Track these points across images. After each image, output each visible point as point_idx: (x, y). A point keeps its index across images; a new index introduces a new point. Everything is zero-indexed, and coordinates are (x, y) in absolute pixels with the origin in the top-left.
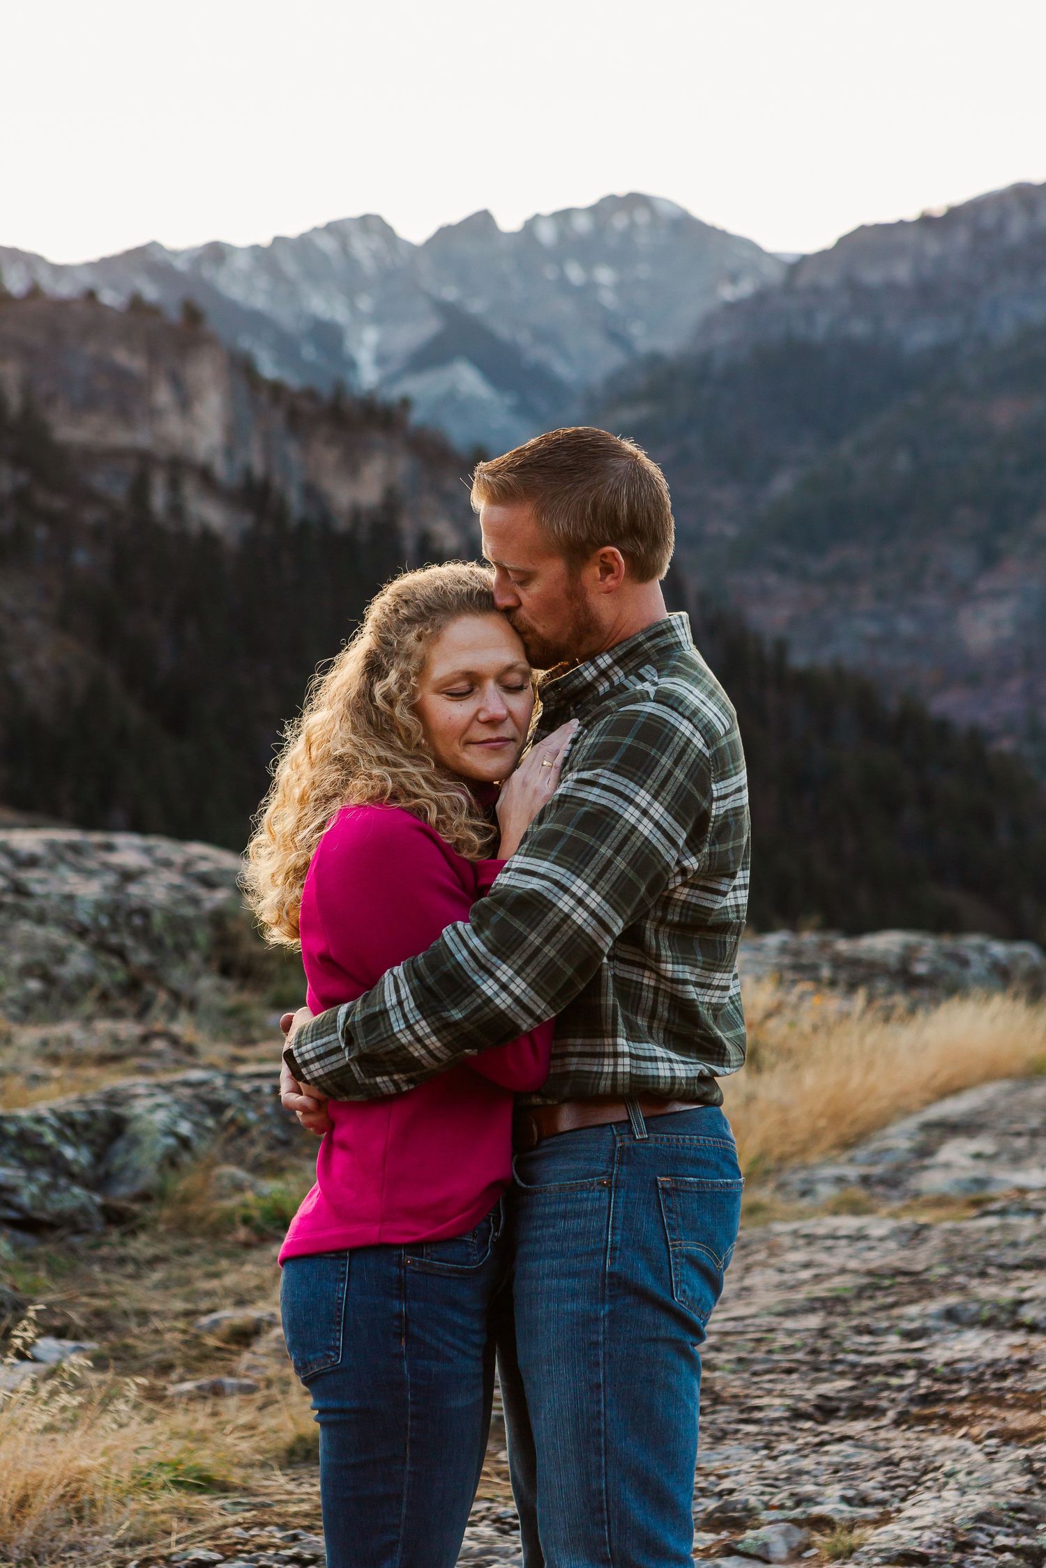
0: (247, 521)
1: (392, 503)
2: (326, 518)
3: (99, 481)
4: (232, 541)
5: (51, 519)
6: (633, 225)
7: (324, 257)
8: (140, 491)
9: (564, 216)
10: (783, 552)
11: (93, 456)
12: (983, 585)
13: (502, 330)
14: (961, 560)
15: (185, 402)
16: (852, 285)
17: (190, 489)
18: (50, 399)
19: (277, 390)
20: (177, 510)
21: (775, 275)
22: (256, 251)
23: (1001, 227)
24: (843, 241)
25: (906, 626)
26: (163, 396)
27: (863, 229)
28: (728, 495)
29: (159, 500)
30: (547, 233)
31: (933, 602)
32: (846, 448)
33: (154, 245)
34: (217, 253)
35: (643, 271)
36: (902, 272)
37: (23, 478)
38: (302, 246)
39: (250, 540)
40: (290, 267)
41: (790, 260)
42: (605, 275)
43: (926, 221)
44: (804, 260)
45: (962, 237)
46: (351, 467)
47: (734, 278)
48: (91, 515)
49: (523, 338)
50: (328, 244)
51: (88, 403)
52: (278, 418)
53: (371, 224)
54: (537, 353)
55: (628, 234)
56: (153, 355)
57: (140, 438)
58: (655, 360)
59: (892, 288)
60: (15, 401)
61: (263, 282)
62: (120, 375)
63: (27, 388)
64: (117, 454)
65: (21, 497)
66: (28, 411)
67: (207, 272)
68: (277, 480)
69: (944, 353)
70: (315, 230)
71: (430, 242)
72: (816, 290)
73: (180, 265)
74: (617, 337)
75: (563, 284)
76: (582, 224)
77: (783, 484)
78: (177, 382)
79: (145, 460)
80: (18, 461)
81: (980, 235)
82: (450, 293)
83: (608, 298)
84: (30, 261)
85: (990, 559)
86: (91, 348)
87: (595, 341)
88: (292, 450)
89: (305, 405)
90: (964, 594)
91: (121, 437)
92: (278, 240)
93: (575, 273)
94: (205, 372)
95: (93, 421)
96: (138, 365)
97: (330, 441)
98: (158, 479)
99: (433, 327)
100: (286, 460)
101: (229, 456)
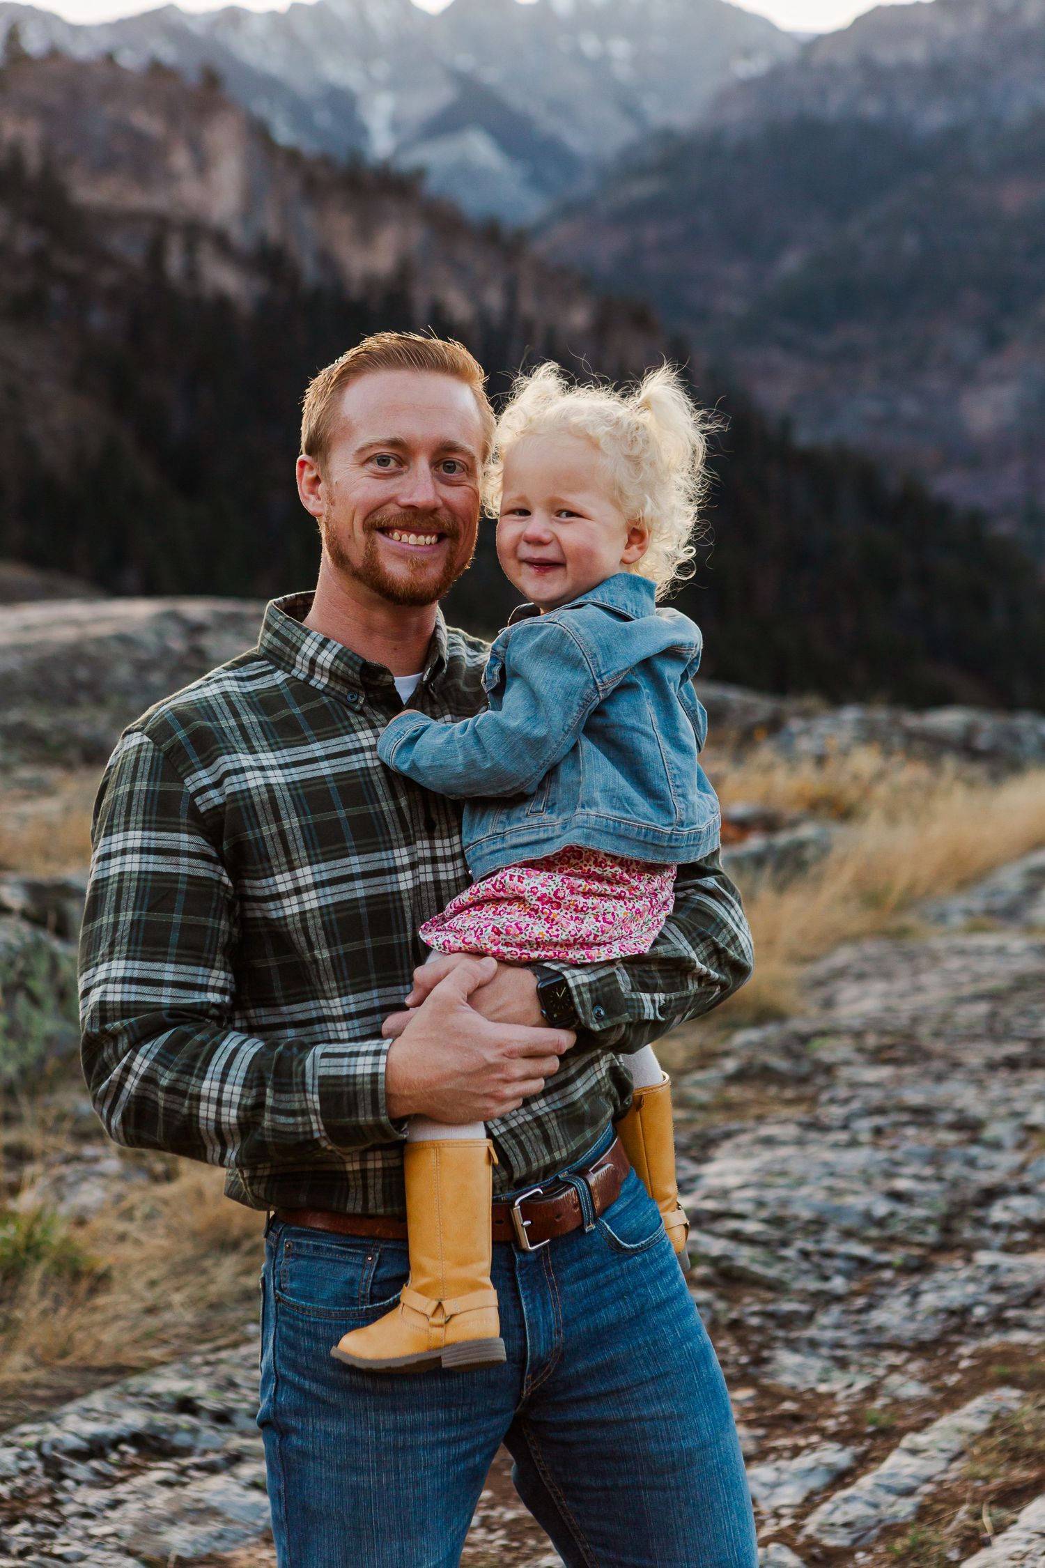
0: (262, 287)
1: (405, 273)
2: (340, 286)
4: (246, 307)
5: (68, 280)
7: (340, 24)
8: (157, 255)
10: (789, 329)
11: (110, 218)
12: (987, 368)
13: (516, 100)
14: (964, 343)
15: (202, 166)
16: (867, 65)
17: (206, 251)
18: (69, 160)
19: (293, 157)
20: (192, 273)
21: (789, 52)
22: (274, 17)
24: (860, 21)
25: (910, 407)
26: (181, 159)
27: (878, 10)
28: (737, 271)
29: (175, 262)
30: (562, 5)
33: (171, 8)
34: (233, 17)
35: (658, 44)
36: (917, 52)
37: (40, 238)
38: (318, 14)
39: (265, 305)
40: (306, 34)
41: (805, 39)
42: (619, 47)
44: (819, 36)
45: (976, 20)
46: (365, 234)
47: (747, 53)
48: (107, 277)
49: (537, 109)
50: (344, 10)
51: (107, 166)
52: (293, 185)
54: (549, 124)
55: (644, 8)
56: (171, 121)
57: (155, 203)
58: (667, 136)
59: (906, 69)
60: (34, 164)
61: (278, 47)
62: (139, 139)
63: (47, 148)
64: (133, 218)
65: (39, 258)
66: (46, 172)
67: (223, 36)
68: (292, 246)
69: (956, 136)
71: (446, 11)
72: (831, 68)
73: (196, 28)
74: (630, 111)
75: (578, 57)
77: (791, 263)
78: (195, 146)
79: (163, 224)
80: (37, 223)
82: (465, 61)
83: (622, 71)
84: (48, 19)
85: (994, 341)
86: (110, 110)
87: (608, 112)
88: (307, 217)
89: (320, 173)
90: (967, 376)
91: (137, 199)
92: (295, 7)
93: (589, 44)
94: (224, 138)
95: (112, 183)
96: (155, 127)
97: (345, 209)
98: (174, 244)
99: (444, 94)
100: (301, 226)
101: (245, 220)
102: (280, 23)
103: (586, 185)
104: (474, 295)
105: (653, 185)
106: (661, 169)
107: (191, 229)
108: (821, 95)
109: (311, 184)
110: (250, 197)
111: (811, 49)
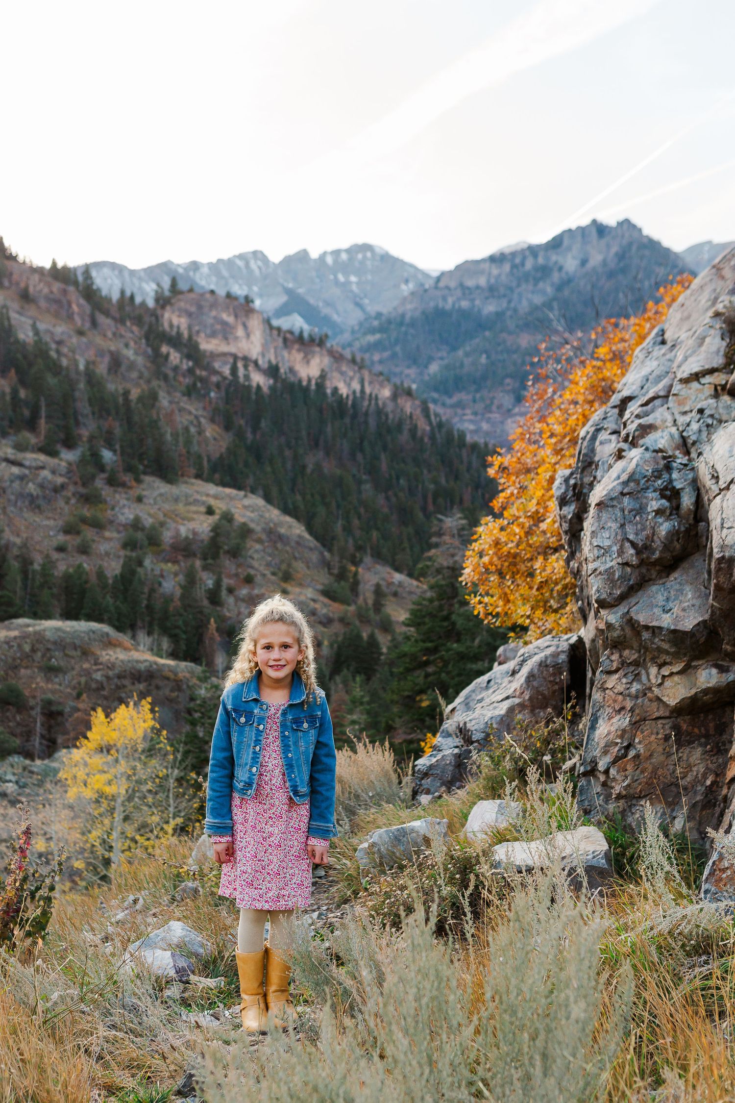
0: (271, 382)
1: (323, 376)
2: (300, 381)
3: (217, 365)
4: (265, 389)
5: (201, 379)
6: (365, 257)
7: (239, 268)
8: (234, 370)
9: (336, 253)
10: (435, 395)
11: (214, 356)
12: (516, 410)
13: (312, 301)
14: (507, 400)
15: (248, 335)
16: (462, 286)
17: (251, 368)
18: (198, 332)
19: (279, 329)
20: (247, 377)
21: (429, 282)
22: (211, 265)
23: (523, 264)
24: (458, 267)
25: (485, 426)
26: (240, 332)
27: (466, 262)
28: (412, 372)
29: (241, 372)
30: (329, 260)
31: (496, 416)
32: (460, 353)
33: (169, 261)
34: (195, 266)
35: (369, 277)
36: (482, 281)
37: (191, 364)
38: (229, 263)
39: (272, 389)
40: (225, 273)
41: (435, 274)
42: (353, 279)
43: (492, 259)
44: (443, 274)
45: (507, 267)
46: (307, 361)
47: (407, 281)
48: (215, 379)
49: (321, 304)
50: (240, 263)
51: (213, 335)
52: (280, 340)
53: (258, 255)
54: (326, 311)
55: (362, 262)
56: (236, 316)
57: (232, 349)
58: (379, 315)
59: (478, 287)
60: (186, 334)
61: (214, 279)
62: (225, 324)
63: (190, 328)
64: (224, 354)
65: (190, 371)
66: (190, 337)
67: (191, 274)
68: (280, 365)
69: (499, 315)
70: (235, 256)
71: (281, 262)
72: (448, 288)
73: (181, 270)
74: (358, 305)
75: (337, 282)
76: (344, 256)
77: (434, 368)
78: (245, 326)
79: (235, 357)
80: (189, 357)
81: (514, 266)
82: (290, 285)
83: (354, 288)
84: (113, 266)
85: (519, 399)
86: (214, 313)
87: (350, 306)
88: (285, 354)
89: (288, 336)
90: (509, 413)
91: (224, 348)
92: (219, 261)
93: (341, 278)
94: (255, 324)
95: (215, 341)
96: (230, 319)
97: (299, 350)
98: (240, 365)
99: (284, 299)
100: (283, 357)
101: (263, 355)
102: (215, 267)
103: (347, 337)
104: (349, 385)
105: (378, 336)
106: (381, 329)
107: (246, 359)
108: (444, 298)
109: (285, 340)
110: (265, 346)
111: (438, 279)
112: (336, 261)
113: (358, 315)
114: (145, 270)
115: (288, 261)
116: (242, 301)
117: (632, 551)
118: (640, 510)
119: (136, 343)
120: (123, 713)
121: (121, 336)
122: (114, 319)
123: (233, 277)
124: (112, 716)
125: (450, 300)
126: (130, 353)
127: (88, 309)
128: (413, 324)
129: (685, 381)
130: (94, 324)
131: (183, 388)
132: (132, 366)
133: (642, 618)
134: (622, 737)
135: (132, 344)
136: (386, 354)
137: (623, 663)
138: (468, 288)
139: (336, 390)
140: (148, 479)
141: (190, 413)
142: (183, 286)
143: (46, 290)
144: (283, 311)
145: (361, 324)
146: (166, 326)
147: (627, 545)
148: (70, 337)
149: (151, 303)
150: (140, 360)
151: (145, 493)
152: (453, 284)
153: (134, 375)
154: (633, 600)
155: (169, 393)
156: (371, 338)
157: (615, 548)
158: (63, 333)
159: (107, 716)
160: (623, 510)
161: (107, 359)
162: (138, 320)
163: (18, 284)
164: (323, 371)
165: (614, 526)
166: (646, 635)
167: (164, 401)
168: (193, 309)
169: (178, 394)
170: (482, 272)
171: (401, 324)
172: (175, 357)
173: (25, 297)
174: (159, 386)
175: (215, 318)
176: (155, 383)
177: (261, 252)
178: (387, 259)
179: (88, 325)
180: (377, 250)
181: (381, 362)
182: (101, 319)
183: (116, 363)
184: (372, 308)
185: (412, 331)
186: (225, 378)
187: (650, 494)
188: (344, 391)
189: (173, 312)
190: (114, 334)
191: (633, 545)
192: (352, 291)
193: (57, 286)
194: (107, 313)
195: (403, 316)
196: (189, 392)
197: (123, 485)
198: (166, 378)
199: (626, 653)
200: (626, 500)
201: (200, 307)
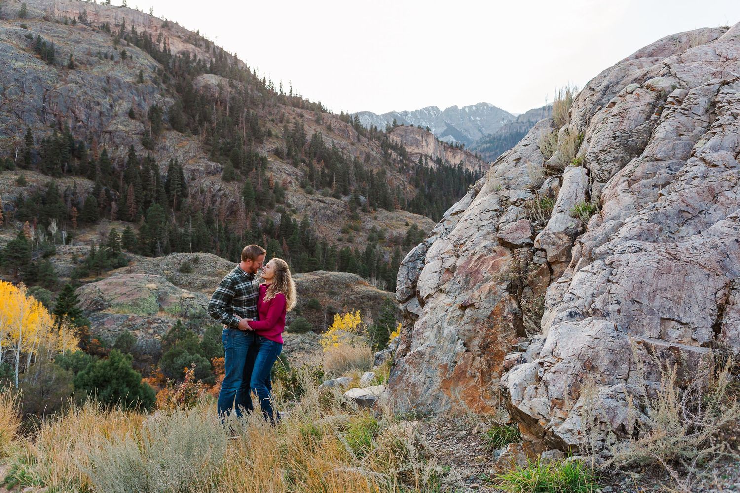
0: (437, 166)
1: (461, 164)
2: (451, 166)
3: (413, 159)
4: (435, 169)
5: (406, 165)
6: (483, 109)
7: (425, 114)
8: (421, 161)
9: (470, 107)
11: (412, 154)
13: (458, 129)
15: (427, 145)
16: (529, 121)
17: (428, 160)
18: (405, 144)
19: (442, 142)
20: (427, 164)
22: (412, 113)
24: (527, 113)
26: (424, 144)
29: (424, 161)
30: (467, 110)
33: (394, 111)
34: (405, 113)
35: (485, 118)
37: (401, 158)
38: (421, 112)
40: (419, 117)
41: (517, 116)
42: (478, 119)
43: (544, 108)
44: (520, 116)
46: (454, 157)
47: (504, 119)
48: (412, 165)
49: (462, 131)
50: (426, 112)
51: (412, 145)
52: (442, 147)
53: (434, 108)
54: (465, 133)
55: (482, 111)
56: (422, 137)
57: (421, 152)
58: (489, 135)
61: (413, 119)
62: (418, 140)
63: (401, 142)
64: (417, 154)
65: (401, 161)
66: (401, 146)
67: (403, 117)
68: (442, 159)
70: (423, 109)
71: (444, 111)
72: (522, 122)
73: (398, 116)
74: (479, 130)
75: (470, 120)
76: (474, 108)
78: (426, 140)
79: (421, 155)
80: (400, 155)
82: (448, 122)
84: (370, 114)
86: (412, 135)
87: (476, 131)
88: (444, 153)
89: (446, 145)
91: (416, 151)
92: (416, 111)
93: (472, 118)
94: (431, 140)
95: (412, 148)
96: (420, 138)
97: (450, 152)
98: (423, 158)
99: (446, 128)
100: (443, 155)
101: (434, 154)
102: (414, 114)
103: (474, 145)
104: (473, 168)
105: (489, 145)
106: (491, 142)
107: (426, 155)
108: (521, 127)
109: (444, 147)
110: (435, 150)
111: (518, 118)
112: (470, 111)
113: (481, 135)
114: (383, 115)
115: (448, 110)
116: (425, 129)
117: (411, 283)
118: (415, 268)
119: (377, 148)
120: (348, 317)
121: (371, 146)
122: (368, 138)
123: (423, 119)
124: (344, 317)
125: (523, 128)
126: (374, 153)
127: (356, 134)
128: (505, 139)
129: (453, 215)
130: (359, 140)
131: (397, 169)
132: (375, 159)
133: (409, 309)
134: (402, 352)
135: (375, 149)
136: (492, 153)
137: (407, 324)
138: (532, 122)
139: (467, 169)
140: (380, 209)
141: (400, 180)
142: (399, 123)
143: (338, 126)
144: (444, 134)
145: (481, 139)
146: (391, 141)
147: (409, 280)
148: (348, 146)
149: (384, 131)
150: (379, 156)
151: (378, 216)
152: (525, 121)
153: (376, 163)
154: (410, 301)
155: (391, 171)
156: (485, 146)
157: (404, 282)
158: (345, 144)
159: (341, 317)
160: (408, 267)
161: (364, 156)
162: (378, 139)
163: (326, 123)
164: (461, 161)
165: (405, 273)
166: (411, 315)
167: (389, 175)
168: (403, 133)
169: (395, 172)
170: (539, 115)
171: (500, 139)
172: (394, 155)
173: (329, 128)
174: (387, 168)
175: (413, 137)
176: (385, 166)
177: (436, 107)
178: (494, 109)
179: (356, 141)
180: (490, 105)
181: (489, 157)
182: (362, 138)
183: (368, 157)
184: (486, 132)
185: (504, 142)
186: (417, 164)
187: (419, 262)
188: (471, 170)
189: (394, 135)
190: (368, 145)
191: (411, 281)
192: (477, 124)
193: (343, 124)
194: (364, 136)
195: (501, 135)
196: (400, 170)
197: (369, 212)
198: (390, 164)
199: (408, 320)
200: (410, 263)
201: (406, 132)
